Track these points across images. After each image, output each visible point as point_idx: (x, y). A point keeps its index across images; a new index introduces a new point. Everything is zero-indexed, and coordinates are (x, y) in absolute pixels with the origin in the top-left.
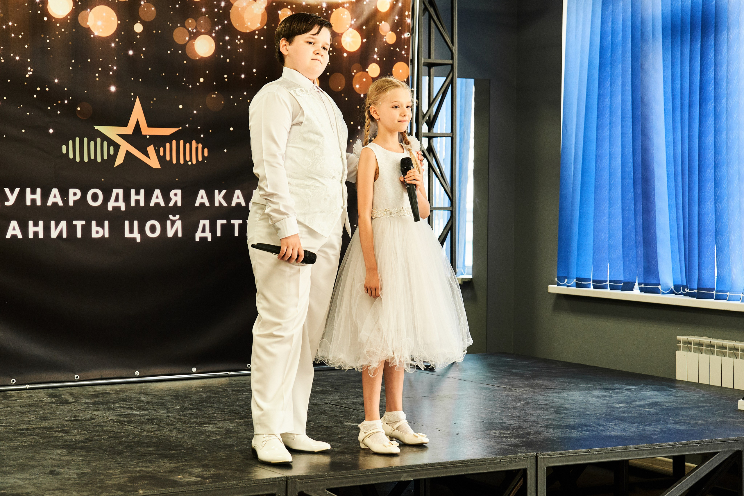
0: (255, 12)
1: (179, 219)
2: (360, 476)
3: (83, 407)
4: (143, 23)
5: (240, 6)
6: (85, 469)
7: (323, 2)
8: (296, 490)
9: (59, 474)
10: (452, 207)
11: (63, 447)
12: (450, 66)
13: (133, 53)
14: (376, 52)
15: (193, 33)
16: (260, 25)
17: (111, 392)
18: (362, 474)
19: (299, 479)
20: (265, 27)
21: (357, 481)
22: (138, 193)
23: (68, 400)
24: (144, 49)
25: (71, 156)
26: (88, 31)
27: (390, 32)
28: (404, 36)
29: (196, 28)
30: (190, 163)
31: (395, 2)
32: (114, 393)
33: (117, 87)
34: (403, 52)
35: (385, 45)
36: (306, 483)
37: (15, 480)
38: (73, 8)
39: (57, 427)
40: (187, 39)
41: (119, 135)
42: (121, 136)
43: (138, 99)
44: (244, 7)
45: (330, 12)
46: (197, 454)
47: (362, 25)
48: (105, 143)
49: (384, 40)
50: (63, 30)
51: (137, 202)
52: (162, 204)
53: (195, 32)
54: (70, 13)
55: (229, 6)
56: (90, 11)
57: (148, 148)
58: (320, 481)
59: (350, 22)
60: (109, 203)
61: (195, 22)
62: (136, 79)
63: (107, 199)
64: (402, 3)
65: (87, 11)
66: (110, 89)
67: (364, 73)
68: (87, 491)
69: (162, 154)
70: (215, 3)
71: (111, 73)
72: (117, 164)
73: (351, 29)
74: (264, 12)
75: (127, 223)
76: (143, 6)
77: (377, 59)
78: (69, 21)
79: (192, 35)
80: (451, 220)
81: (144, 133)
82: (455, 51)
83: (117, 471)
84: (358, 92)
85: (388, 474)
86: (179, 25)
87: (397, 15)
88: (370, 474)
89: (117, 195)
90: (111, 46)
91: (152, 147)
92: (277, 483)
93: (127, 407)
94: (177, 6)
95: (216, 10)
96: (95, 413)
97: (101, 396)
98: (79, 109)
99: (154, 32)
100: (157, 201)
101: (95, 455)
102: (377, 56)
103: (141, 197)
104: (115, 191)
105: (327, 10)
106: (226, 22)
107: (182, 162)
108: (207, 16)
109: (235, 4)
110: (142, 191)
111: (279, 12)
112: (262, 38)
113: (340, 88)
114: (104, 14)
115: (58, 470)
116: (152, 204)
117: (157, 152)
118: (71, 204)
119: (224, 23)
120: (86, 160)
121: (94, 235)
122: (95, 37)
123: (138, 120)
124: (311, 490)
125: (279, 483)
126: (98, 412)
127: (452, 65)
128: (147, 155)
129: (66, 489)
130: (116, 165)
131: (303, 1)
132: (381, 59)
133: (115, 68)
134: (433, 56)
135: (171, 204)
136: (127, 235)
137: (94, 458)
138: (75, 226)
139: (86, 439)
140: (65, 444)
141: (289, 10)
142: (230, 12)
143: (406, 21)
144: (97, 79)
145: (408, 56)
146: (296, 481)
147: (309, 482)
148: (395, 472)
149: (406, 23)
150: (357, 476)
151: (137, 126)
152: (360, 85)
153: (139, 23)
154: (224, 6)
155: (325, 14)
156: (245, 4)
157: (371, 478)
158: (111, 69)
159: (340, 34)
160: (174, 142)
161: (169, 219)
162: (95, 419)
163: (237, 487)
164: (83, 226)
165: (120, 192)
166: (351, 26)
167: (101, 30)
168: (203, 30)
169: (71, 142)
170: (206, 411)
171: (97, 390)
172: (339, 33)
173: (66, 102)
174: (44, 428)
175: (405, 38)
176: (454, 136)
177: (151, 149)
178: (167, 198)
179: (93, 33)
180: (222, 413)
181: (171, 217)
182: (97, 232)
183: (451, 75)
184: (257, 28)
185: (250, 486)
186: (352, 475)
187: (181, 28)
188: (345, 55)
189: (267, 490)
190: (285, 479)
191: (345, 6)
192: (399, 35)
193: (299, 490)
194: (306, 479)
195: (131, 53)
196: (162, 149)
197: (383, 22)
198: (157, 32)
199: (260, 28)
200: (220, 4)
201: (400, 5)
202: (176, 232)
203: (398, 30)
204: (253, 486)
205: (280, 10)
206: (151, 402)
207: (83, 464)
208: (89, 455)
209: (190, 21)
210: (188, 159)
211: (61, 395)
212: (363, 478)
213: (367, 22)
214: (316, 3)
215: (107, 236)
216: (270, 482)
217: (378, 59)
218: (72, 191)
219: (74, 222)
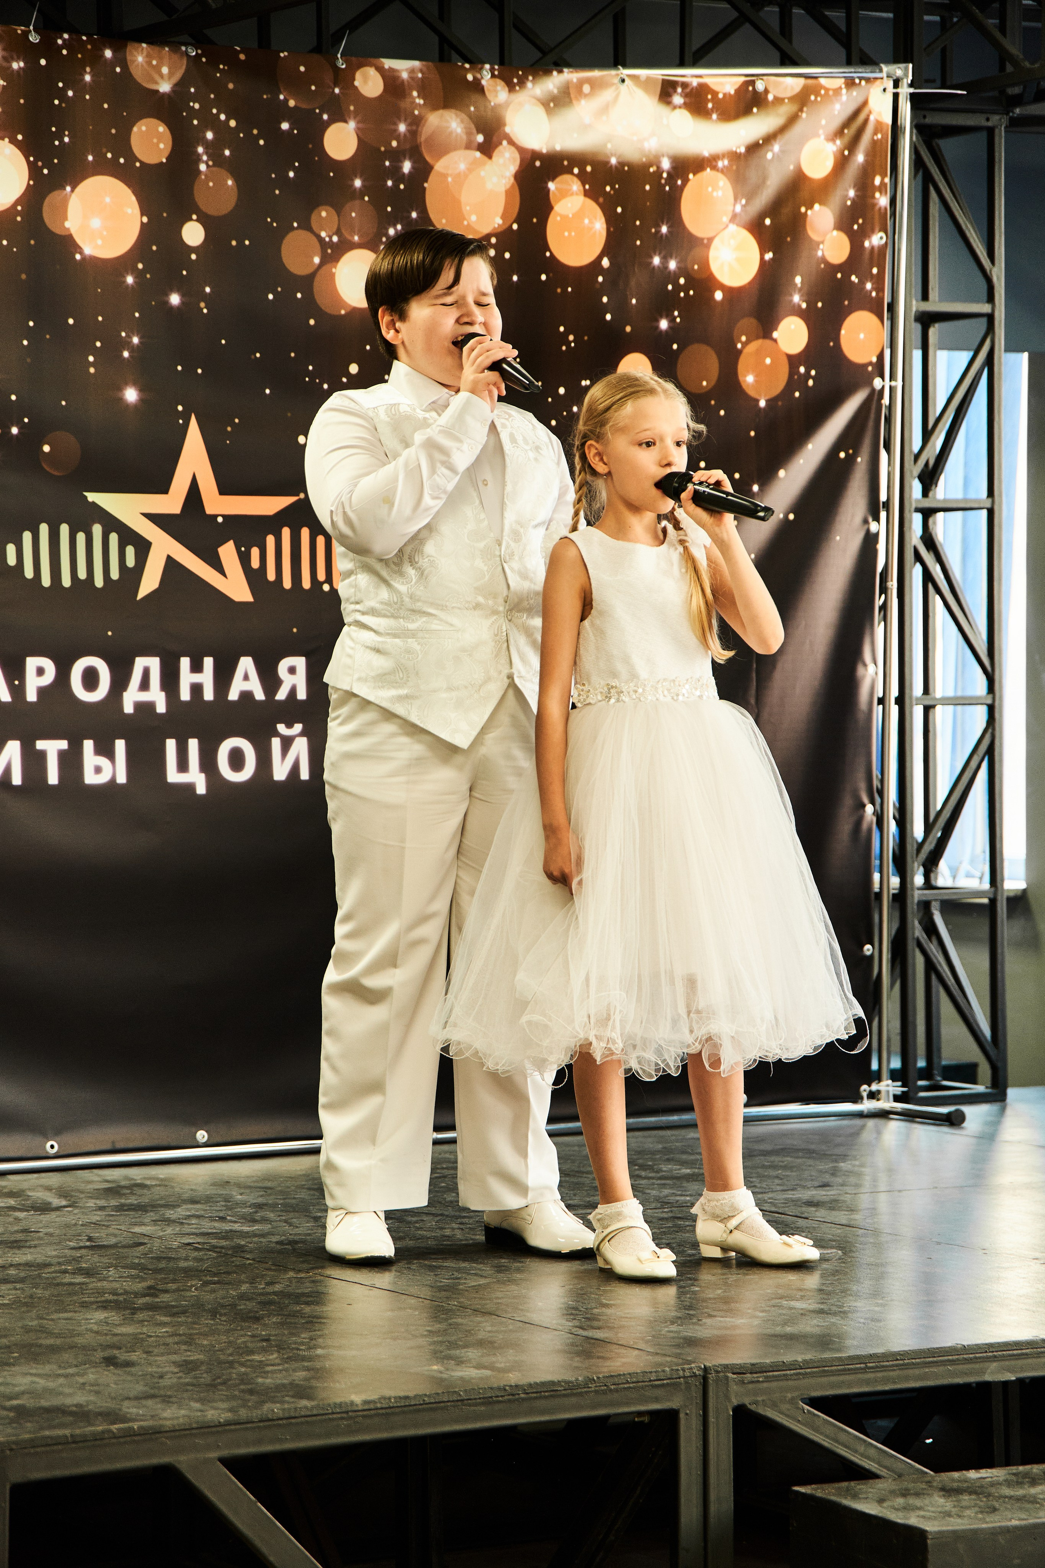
0: (489, 186)
1: (302, 734)
2: (883, 1366)
3: (98, 1218)
4: (204, 220)
5: (450, 172)
6: (189, 1353)
7: (663, 156)
8: (730, 1401)
9: (128, 1364)
10: (991, 696)
11: (104, 1306)
12: (984, 321)
13: (181, 300)
14: (799, 285)
15: (331, 244)
16: (500, 222)
17: (148, 1182)
18: (887, 1363)
19: (734, 1374)
20: (515, 227)
21: (876, 1381)
22: (197, 668)
23: (50, 1203)
24: (208, 290)
25: (29, 573)
26: (68, 243)
27: (835, 233)
28: (870, 242)
29: (338, 232)
30: (326, 587)
31: (846, 153)
32: (156, 1185)
33: (141, 390)
34: (869, 286)
35: (822, 266)
36: (752, 1382)
37: (29, 1379)
38: (28, 183)
39: (59, 1264)
40: (317, 260)
41: (148, 516)
42: (154, 518)
43: (193, 422)
44: (459, 173)
45: (679, 182)
46: (451, 1319)
47: (761, 217)
48: (114, 538)
49: (820, 253)
50: (5, 242)
51: (197, 689)
52: (260, 695)
53: (337, 243)
54: (21, 197)
55: (423, 170)
56: (72, 191)
57: (221, 550)
58: (786, 1378)
59: (731, 208)
60: (125, 694)
61: (336, 217)
62: (189, 370)
63: (120, 683)
64: (867, 155)
65: (65, 192)
66: (124, 395)
67: (768, 342)
68: (222, 1400)
69: (255, 564)
70: (387, 163)
71: (126, 354)
72: (143, 592)
73: (733, 228)
74: (512, 186)
75: (171, 745)
76: (206, 176)
77: (800, 306)
78: (19, 219)
79: (329, 251)
80: (990, 731)
81: (209, 510)
82: (998, 278)
83: (271, 1357)
84: (752, 393)
85: (952, 1362)
86: (295, 225)
87: (854, 187)
88: (908, 1364)
89: (146, 672)
90: (125, 282)
91: (230, 545)
92: (681, 1384)
93: (211, 1217)
94: (291, 174)
95: (390, 183)
96: (137, 1229)
97: (129, 1191)
98: (46, 448)
99: (234, 243)
100: (246, 686)
101: (194, 1323)
102: (801, 296)
103: (207, 678)
104: (140, 663)
105: (672, 177)
106: (414, 215)
107: (306, 584)
108: (366, 198)
109: (440, 166)
110: (208, 663)
111: (551, 185)
112: (507, 255)
113: (705, 383)
114: (108, 200)
115: (122, 1356)
116: (233, 695)
117: (244, 559)
118: (31, 696)
119: (410, 216)
120: (66, 582)
121: (90, 778)
122: (84, 258)
123: (194, 476)
124: (763, 1401)
125: (686, 1383)
126: (143, 1227)
127: (990, 318)
128: (219, 568)
129: (170, 1397)
130: (141, 595)
131: (612, 155)
132: (811, 304)
133: (136, 340)
134: (934, 294)
135: (282, 695)
136: (173, 776)
137: (193, 1328)
138: (43, 755)
139: (150, 1288)
140: (103, 1299)
141: (575, 179)
142: (424, 189)
143: (876, 201)
144: (92, 370)
145: (881, 294)
146: (727, 1378)
147: (758, 1382)
148: (971, 1359)
149: (877, 208)
150: (877, 1367)
151: (194, 494)
152: (756, 376)
153: (197, 220)
154: (410, 172)
155: (667, 188)
156: (462, 166)
157: (910, 1372)
158: (127, 344)
159: (705, 241)
160: (286, 532)
161: (277, 734)
162: (145, 1244)
163: (586, 1392)
164: (62, 754)
165: (154, 663)
166: (734, 218)
167: (99, 242)
168: (356, 238)
169: (27, 536)
170: (416, 1222)
171: (109, 1178)
172: (702, 239)
173: (15, 430)
174: (28, 1265)
175: (873, 248)
176: (996, 508)
177: (228, 552)
178: (270, 681)
179: (80, 248)
180: (462, 1226)
181: (281, 728)
182: (98, 770)
183: (988, 343)
184: (495, 228)
185: (617, 1391)
186: (862, 1366)
187: (303, 234)
188: (719, 295)
189: (657, 1400)
190: (701, 1373)
191: (720, 164)
192: (856, 240)
193: (735, 1402)
194: (751, 1373)
195: (175, 299)
196: (255, 552)
197: (817, 206)
198: (241, 243)
199: (499, 230)
200: (401, 168)
201: (860, 158)
202: (295, 768)
203: (856, 227)
204: (625, 1388)
205: (553, 180)
206: (266, 1205)
207: (177, 1343)
208: (180, 1324)
209: (324, 214)
210: (321, 576)
211: (23, 1191)
212: (891, 1373)
213: (775, 208)
214: (644, 160)
215: (122, 779)
216: (663, 1380)
217: (804, 305)
218: (32, 663)
219: (40, 745)
